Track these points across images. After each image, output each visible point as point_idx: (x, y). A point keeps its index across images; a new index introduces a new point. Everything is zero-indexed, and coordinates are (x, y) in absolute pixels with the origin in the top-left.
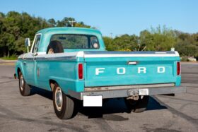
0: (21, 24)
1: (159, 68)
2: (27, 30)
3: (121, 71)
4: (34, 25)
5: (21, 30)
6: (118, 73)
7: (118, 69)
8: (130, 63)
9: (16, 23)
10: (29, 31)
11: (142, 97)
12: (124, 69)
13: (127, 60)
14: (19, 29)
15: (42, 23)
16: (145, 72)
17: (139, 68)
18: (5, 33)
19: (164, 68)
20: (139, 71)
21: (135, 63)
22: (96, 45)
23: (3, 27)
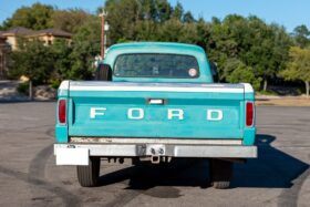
0: (239, 36)
1: (209, 112)
2: (250, 45)
3: (135, 113)
4: (264, 37)
5: (240, 45)
6: (130, 116)
7: (130, 110)
8: (152, 102)
9: (232, 35)
10: (254, 48)
11: (169, 160)
12: (141, 111)
13: (145, 96)
14: (236, 44)
15: (277, 33)
16: (181, 118)
17: (170, 111)
18: (213, 51)
19: (220, 112)
20: (170, 116)
21: (160, 102)
22: (192, 72)
23: (211, 42)
